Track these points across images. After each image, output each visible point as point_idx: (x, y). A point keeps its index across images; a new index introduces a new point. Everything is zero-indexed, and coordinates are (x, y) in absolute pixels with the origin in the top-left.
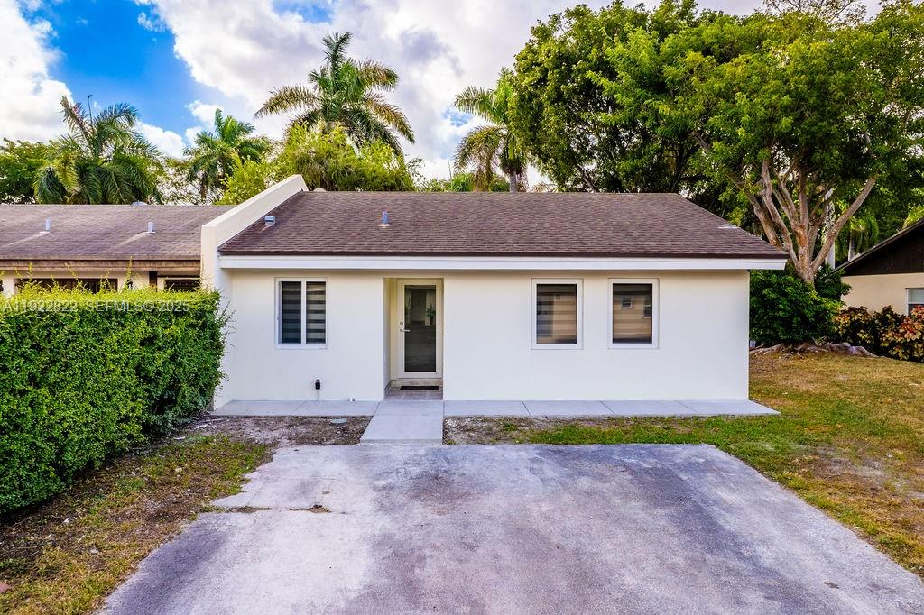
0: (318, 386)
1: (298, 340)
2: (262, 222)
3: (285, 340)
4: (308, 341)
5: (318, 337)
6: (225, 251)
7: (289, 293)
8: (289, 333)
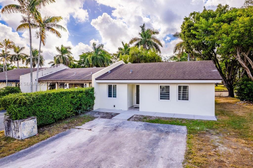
0: (114, 106)
1: (111, 97)
2: (108, 72)
3: (109, 97)
4: (113, 97)
5: (115, 96)
6: (96, 79)
7: (110, 87)
8: (110, 96)
